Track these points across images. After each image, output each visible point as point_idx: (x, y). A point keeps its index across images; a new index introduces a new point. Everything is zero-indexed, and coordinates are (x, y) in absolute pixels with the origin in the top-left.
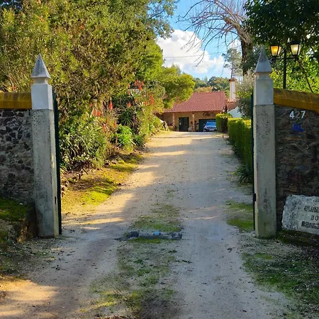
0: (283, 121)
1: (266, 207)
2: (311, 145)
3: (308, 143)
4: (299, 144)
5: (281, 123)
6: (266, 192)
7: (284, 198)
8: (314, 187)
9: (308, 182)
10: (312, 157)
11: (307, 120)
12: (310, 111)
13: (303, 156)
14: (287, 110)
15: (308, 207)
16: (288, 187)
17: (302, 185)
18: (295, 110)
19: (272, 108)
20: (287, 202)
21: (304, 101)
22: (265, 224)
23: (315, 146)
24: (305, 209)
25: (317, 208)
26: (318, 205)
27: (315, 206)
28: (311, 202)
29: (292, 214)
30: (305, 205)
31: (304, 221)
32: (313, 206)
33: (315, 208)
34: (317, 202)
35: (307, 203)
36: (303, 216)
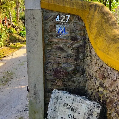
0: (50, 24)
1: (35, 99)
2: (74, 46)
3: (72, 45)
4: (64, 45)
5: (48, 26)
6: (35, 87)
7: (51, 91)
8: (76, 82)
9: (71, 78)
10: (75, 57)
11: (72, 24)
12: (74, 15)
13: (68, 55)
14: (53, 14)
15: (67, 104)
16: (55, 82)
17: (66, 80)
18: (61, 14)
19: (40, 12)
20: (52, 96)
21: (68, 6)
22: (35, 113)
23: (78, 47)
24: (64, 105)
25: (73, 107)
26: (74, 105)
27: (72, 105)
28: (70, 100)
29: (55, 108)
30: (65, 102)
31: (62, 116)
32: (70, 104)
33: (72, 107)
34: (74, 101)
35: (66, 100)
36: (62, 112)
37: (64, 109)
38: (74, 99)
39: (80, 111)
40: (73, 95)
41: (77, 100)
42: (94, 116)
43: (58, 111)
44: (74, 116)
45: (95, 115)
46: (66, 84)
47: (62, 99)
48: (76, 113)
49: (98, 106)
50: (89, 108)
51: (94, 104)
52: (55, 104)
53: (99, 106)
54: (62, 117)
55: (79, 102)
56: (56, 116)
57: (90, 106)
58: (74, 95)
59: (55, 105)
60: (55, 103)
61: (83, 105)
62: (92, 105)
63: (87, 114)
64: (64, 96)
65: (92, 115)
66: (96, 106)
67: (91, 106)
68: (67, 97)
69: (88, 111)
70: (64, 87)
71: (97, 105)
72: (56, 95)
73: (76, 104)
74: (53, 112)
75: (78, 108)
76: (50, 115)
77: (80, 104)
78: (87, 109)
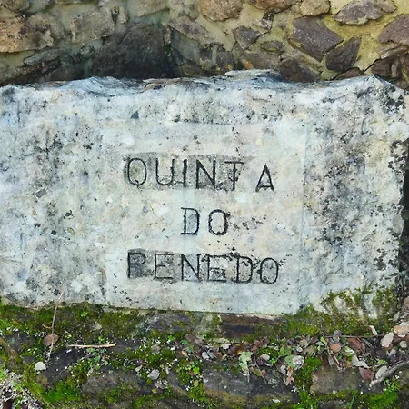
15: (151, 162)
24: (128, 174)
25: (207, 165)
26: (214, 146)
27: (197, 153)
28: (169, 124)
29: (50, 214)
30: (126, 152)
31: (135, 246)
32: (178, 152)
33: (199, 165)
34: (202, 128)
35: (136, 137)
36: (125, 221)
37: (132, 200)
38: (199, 109)
39: (266, 169)
40: (182, 89)
41: (223, 112)
42: (373, 164)
43: (84, 229)
44: (226, 215)
45: (379, 157)
46: (49, 27)
47: (99, 139)
48: (244, 189)
49: (391, 102)
50: (329, 131)
51: (359, 95)
52: (40, 194)
53: (395, 95)
54: (131, 254)
55: (241, 116)
56: (76, 260)
57: (334, 120)
58: (188, 85)
59: (46, 199)
60: (38, 183)
61: (284, 125)
62: (348, 107)
63: (320, 170)
64: (107, 114)
65: (360, 163)
66: (376, 107)
67: (343, 115)
68: (135, 116)
69: (329, 151)
70: (38, 57)
71: (382, 95)
72: (29, 126)
73: (226, 141)
74: (40, 248)
75: (251, 158)
76: (19, 275)
77: (257, 126)
78: (318, 141)
